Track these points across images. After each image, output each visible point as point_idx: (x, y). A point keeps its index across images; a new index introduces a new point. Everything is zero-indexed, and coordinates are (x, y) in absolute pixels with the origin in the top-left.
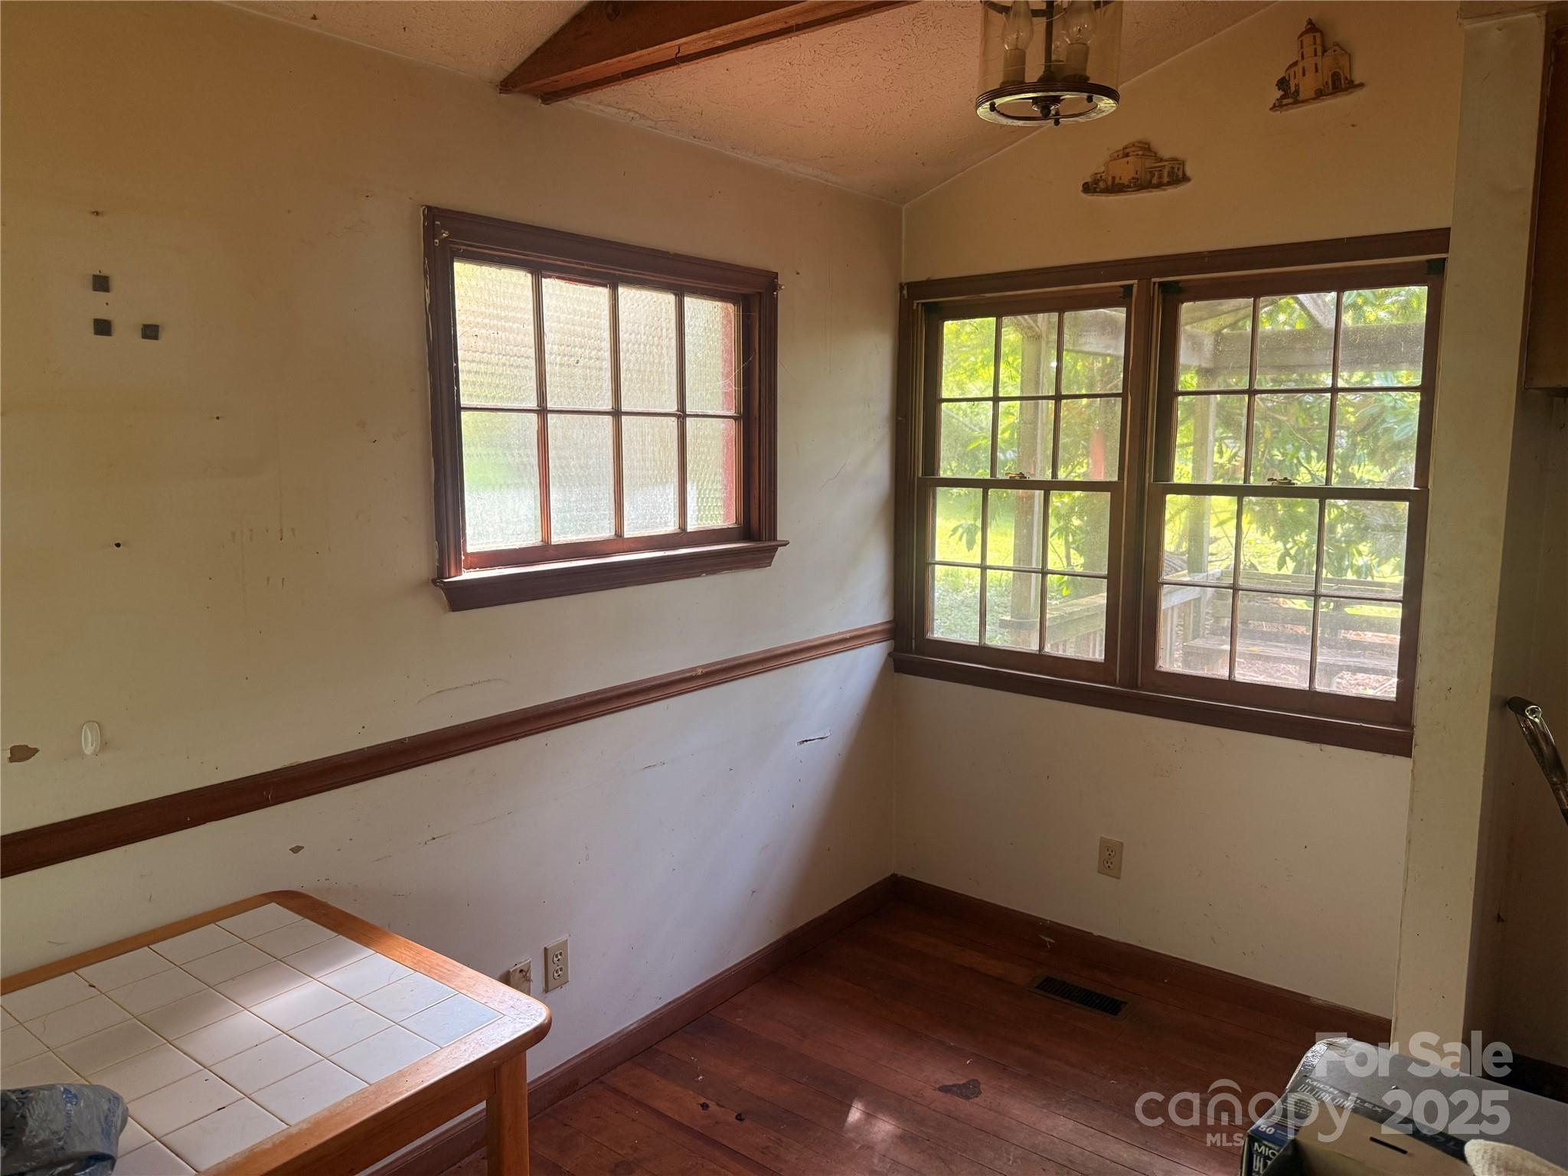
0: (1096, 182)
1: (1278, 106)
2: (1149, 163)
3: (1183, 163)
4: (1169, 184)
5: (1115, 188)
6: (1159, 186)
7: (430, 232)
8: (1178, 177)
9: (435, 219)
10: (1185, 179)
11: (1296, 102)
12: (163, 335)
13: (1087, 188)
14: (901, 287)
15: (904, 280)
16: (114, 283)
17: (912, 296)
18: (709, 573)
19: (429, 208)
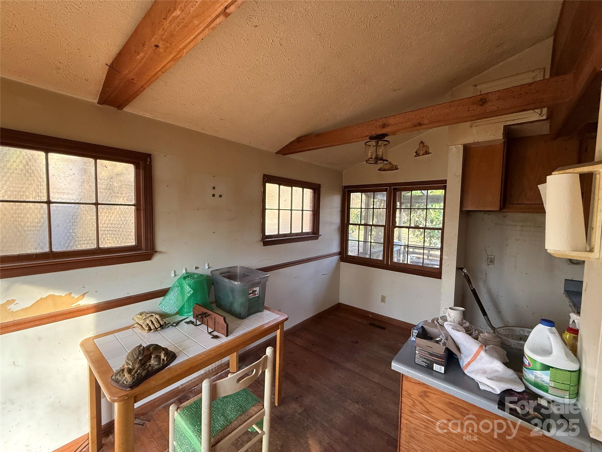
0: (381, 169)
1: (415, 156)
2: (391, 166)
3: (397, 166)
4: (395, 170)
5: (385, 170)
6: (393, 170)
7: (264, 178)
8: (396, 169)
9: (265, 176)
10: (398, 169)
11: (419, 156)
12: (222, 197)
13: (379, 170)
14: (343, 187)
15: (343, 185)
16: (216, 188)
17: (345, 189)
18: (307, 241)
19: (264, 174)
